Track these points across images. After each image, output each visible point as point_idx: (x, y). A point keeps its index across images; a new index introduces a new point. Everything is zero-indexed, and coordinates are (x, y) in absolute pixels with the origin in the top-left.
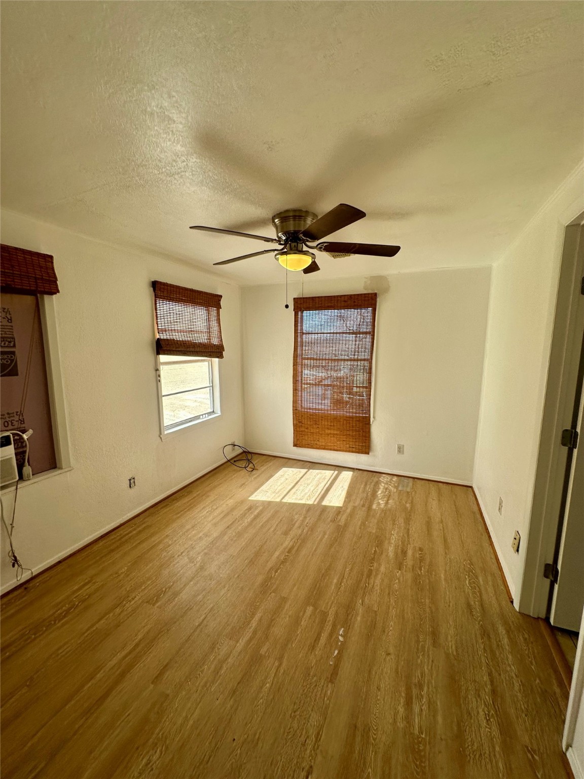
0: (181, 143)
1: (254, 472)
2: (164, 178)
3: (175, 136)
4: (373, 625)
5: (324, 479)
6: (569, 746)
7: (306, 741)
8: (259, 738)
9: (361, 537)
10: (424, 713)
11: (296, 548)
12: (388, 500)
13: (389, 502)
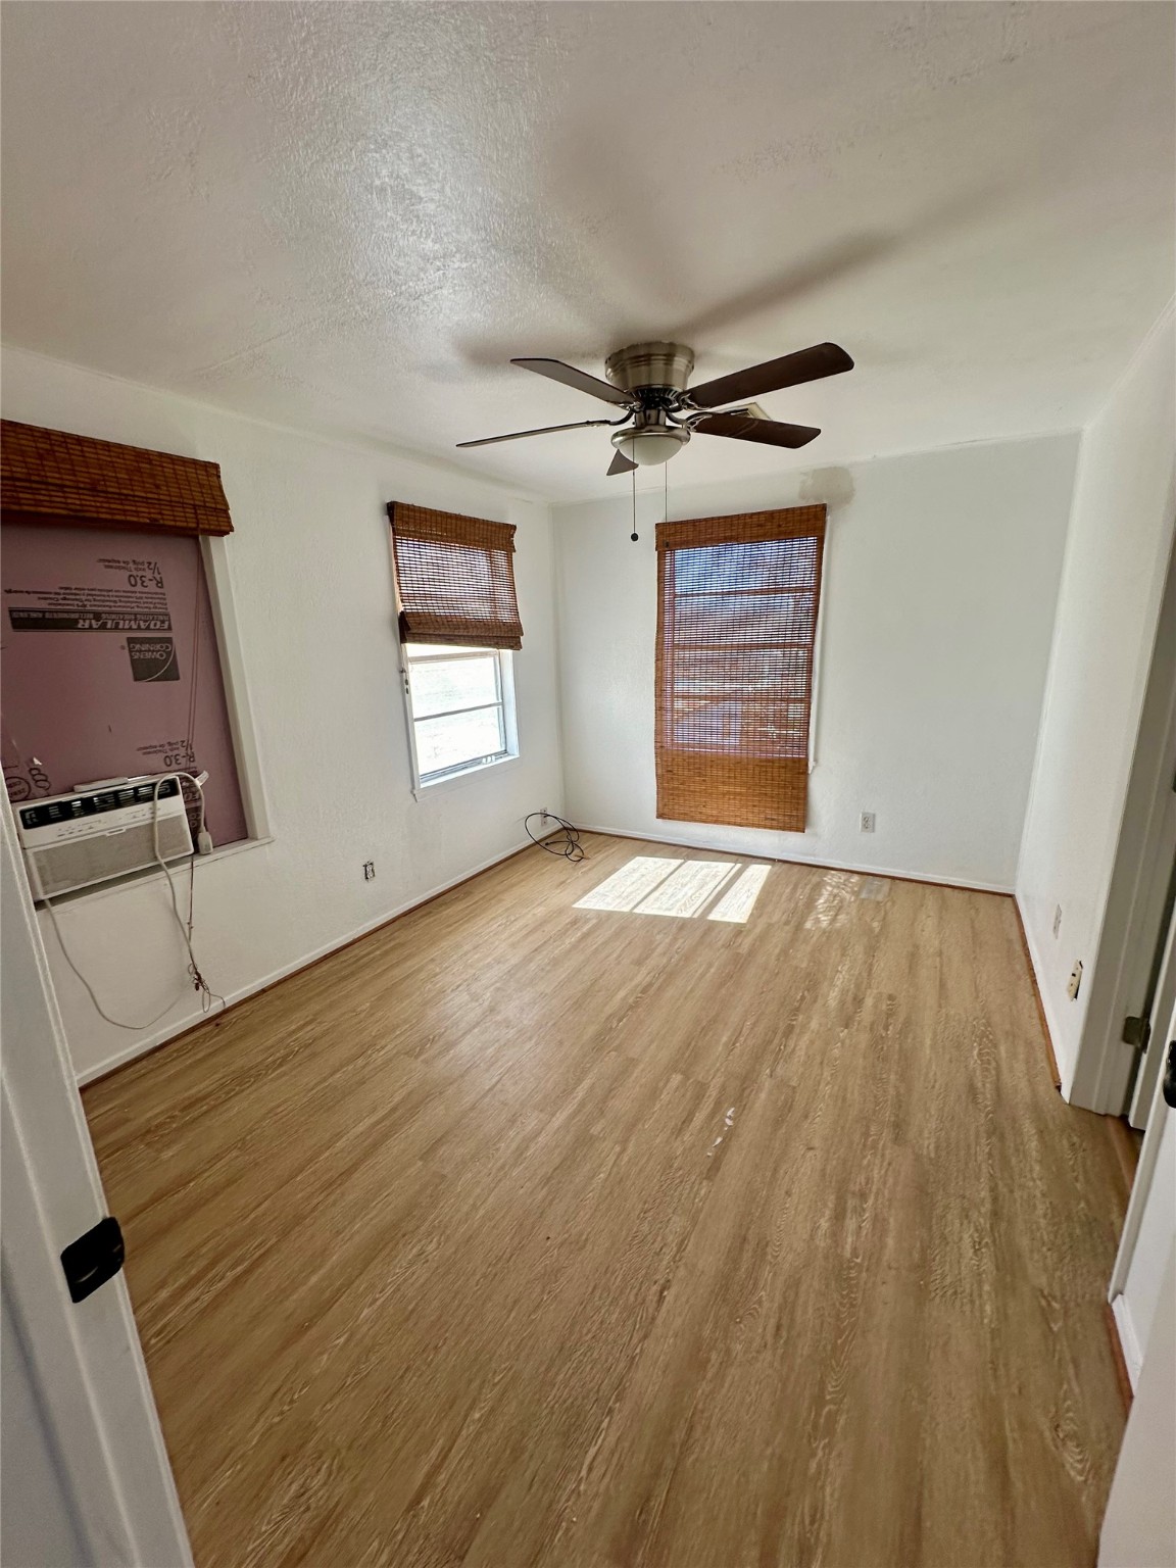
0: (432, 236)
1: (583, 862)
2: (405, 303)
3: (423, 225)
4: (788, 1106)
5: (715, 876)
6: (1119, 1292)
7: (661, 1249)
8: (586, 1240)
9: (778, 973)
10: (864, 1232)
11: (656, 986)
12: (837, 915)
13: (839, 917)
